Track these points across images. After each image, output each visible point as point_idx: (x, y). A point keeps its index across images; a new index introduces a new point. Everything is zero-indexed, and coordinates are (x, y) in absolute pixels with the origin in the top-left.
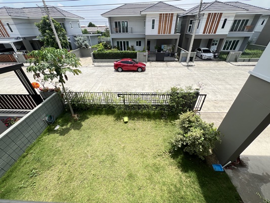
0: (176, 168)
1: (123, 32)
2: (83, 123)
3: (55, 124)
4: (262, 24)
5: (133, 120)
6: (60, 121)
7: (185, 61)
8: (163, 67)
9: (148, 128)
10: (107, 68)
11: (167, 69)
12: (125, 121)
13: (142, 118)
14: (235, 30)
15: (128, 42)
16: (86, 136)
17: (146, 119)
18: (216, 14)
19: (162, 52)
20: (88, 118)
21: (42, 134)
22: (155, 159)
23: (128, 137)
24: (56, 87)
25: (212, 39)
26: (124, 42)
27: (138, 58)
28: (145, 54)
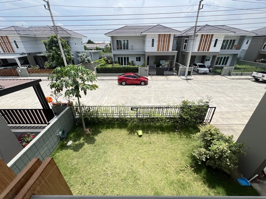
0: (202, 184)
1: (124, 49)
2: (96, 138)
3: (67, 139)
4: (247, 43)
5: (147, 133)
6: (72, 136)
7: (184, 75)
8: (164, 80)
9: (164, 141)
10: (110, 82)
11: (168, 82)
12: (139, 135)
13: (155, 131)
14: (225, 49)
15: (128, 58)
16: (102, 151)
17: (160, 132)
18: (207, 35)
19: (160, 67)
20: (101, 132)
21: (55, 151)
22: (178, 175)
23: (146, 151)
24: (69, 101)
25: (205, 56)
26: (125, 58)
27: (139, 72)
28: (146, 68)
